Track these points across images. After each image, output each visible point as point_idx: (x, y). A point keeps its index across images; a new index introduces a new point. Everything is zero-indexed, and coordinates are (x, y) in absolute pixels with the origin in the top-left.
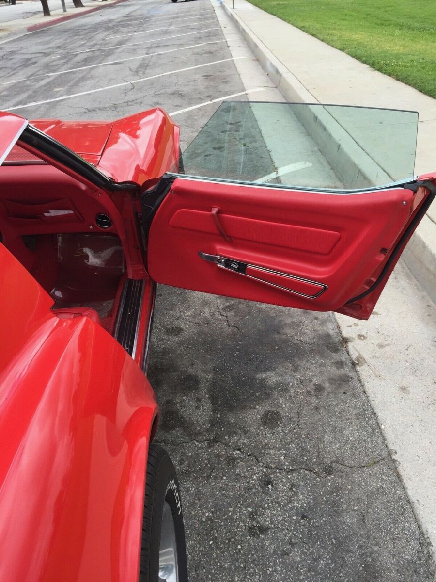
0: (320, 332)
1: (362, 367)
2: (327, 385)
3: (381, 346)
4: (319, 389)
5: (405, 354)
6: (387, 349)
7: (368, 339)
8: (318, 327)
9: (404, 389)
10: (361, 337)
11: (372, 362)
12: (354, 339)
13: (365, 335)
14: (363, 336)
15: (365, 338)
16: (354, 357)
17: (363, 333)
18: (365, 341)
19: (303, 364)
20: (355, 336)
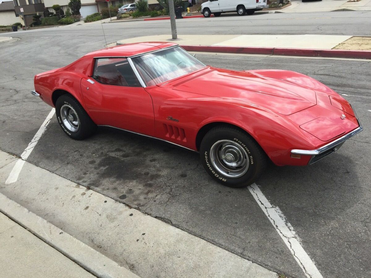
0: (101, 186)
1: (75, 185)
2: (84, 176)
3: (74, 197)
4: (85, 174)
5: (63, 201)
6: (71, 197)
7: (81, 195)
8: (103, 187)
9: (57, 188)
10: (84, 194)
11: (73, 189)
12: (86, 191)
13: (83, 196)
14: (84, 195)
15: (82, 195)
16: (81, 186)
17: (84, 196)
18: (81, 193)
19: (97, 176)
20: (86, 192)
